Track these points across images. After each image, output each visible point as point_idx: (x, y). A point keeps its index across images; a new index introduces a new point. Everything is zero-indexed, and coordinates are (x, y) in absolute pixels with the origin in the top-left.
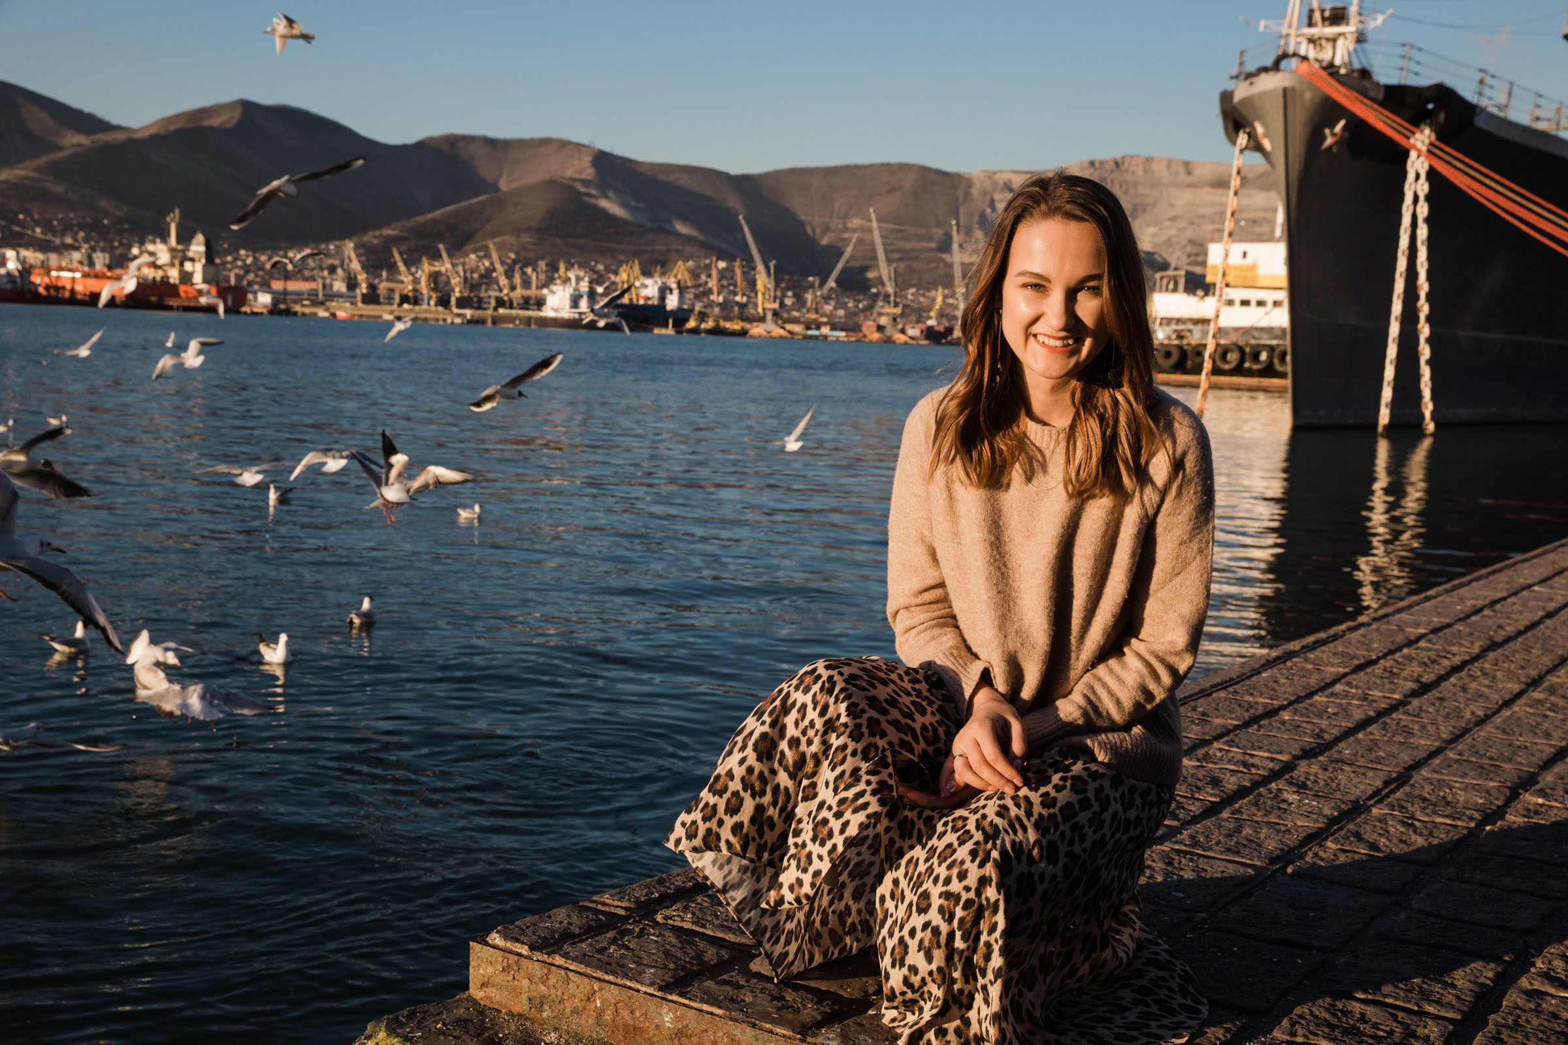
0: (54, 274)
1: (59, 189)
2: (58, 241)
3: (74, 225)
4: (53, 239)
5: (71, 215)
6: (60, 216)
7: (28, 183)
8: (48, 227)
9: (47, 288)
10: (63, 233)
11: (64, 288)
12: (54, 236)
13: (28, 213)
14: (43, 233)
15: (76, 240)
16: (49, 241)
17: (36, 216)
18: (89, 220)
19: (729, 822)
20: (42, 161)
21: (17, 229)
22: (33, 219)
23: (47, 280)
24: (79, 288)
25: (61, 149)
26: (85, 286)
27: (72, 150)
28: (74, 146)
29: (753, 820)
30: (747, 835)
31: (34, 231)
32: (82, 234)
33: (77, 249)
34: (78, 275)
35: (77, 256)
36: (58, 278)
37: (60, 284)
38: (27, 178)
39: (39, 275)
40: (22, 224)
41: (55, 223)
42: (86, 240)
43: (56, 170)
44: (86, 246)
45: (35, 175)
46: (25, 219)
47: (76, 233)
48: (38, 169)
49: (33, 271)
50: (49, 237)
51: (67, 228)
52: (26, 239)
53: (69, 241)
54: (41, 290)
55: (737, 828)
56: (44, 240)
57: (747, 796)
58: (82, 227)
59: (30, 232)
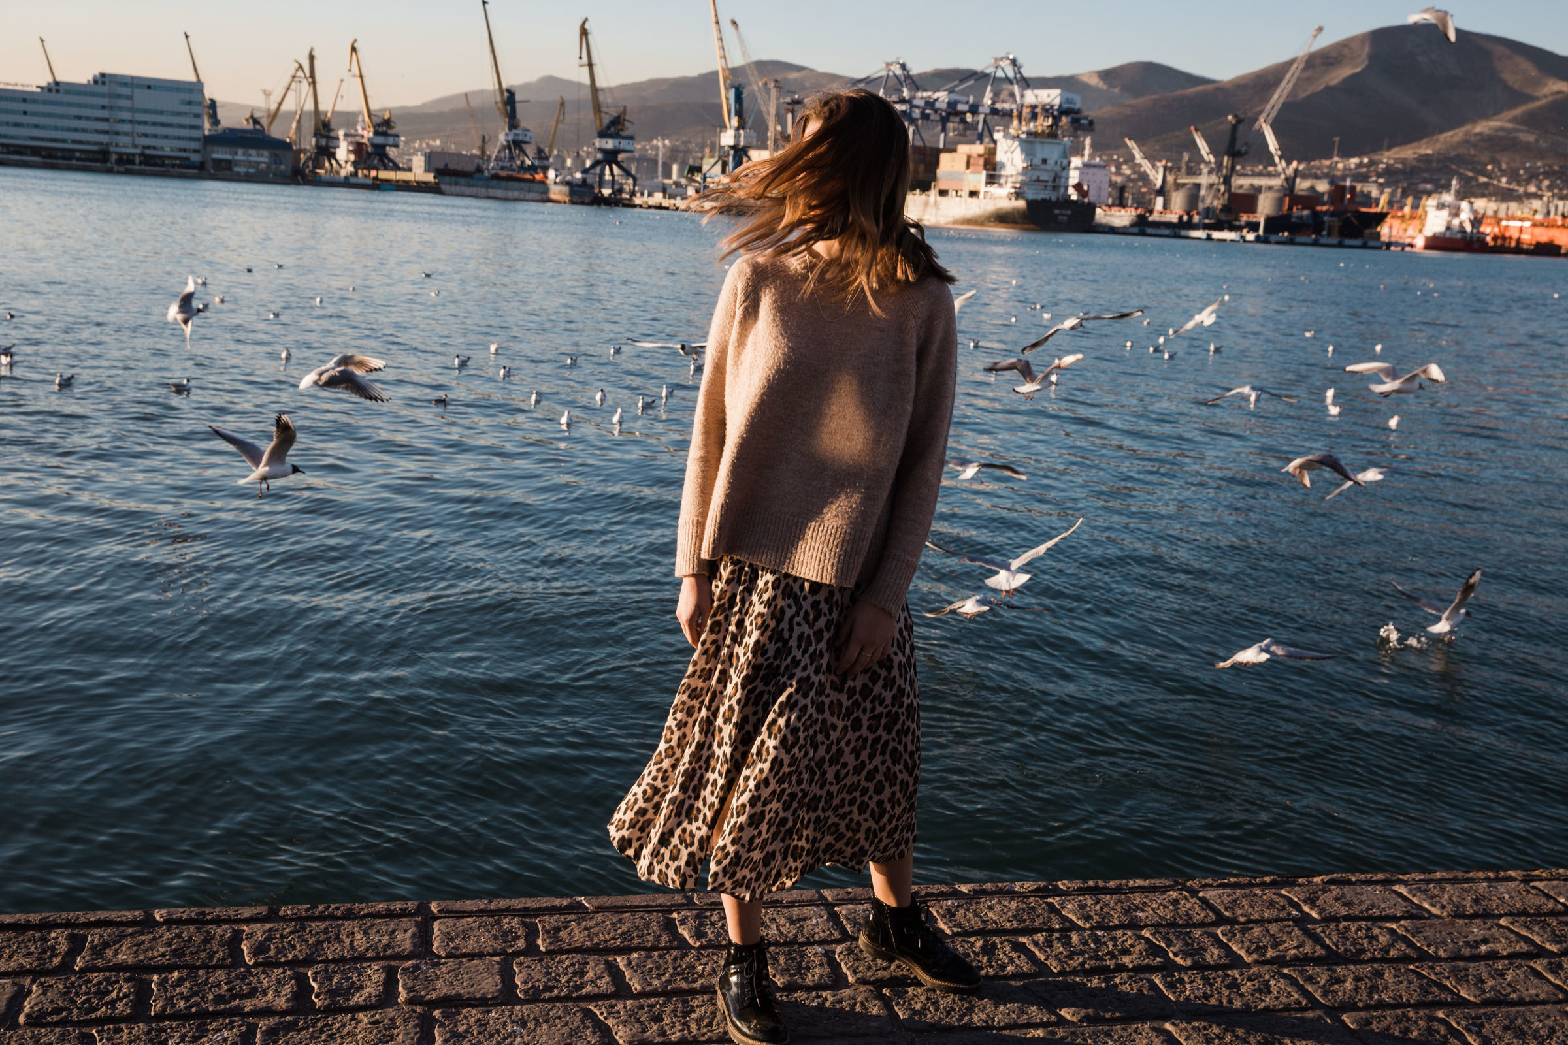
0: (1504, 223)
1: (1530, 138)
2: (1521, 190)
3: (1539, 174)
4: (1516, 188)
5: (1539, 164)
6: (1528, 165)
7: (1501, 133)
8: (1513, 176)
9: (1495, 238)
10: (1528, 182)
11: (1510, 238)
12: (1519, 184)
13: (1494, 161)
14: (1509, 182)
15: (1539, 188)
16: (1513, 190)
17: (1504, 166)
18: (1556, 168)
19: (673, 865)
20: (1518, 111)
21: (1483, 179)
22: (1501, 170)
23: (1496, 230)
24: (1526, 237)
25: (1538, 99)
26: (1532, 235)
27: (1550, 99)
28: (1552, 94)
29: (687, 864)
30: (684, 874)
31: (1499, 181)
32: (1546, 183)
33: (1540, 197)
34: (1527, 224)
35: (1536, 204)
36: (1507, 227)
37: (1507, 235)
38: (1502, 129)
39: (1489, 224)
40: (1488, 175)
41: (1522, 172)
42: (1550, 188)
43: (1531, 121)
44: (1550, 194)
45: (1510, 125)
46: (1493, 170)
47: (1541, 181)
48: (1513, 120)
49: (1484, 221)
50: (1514, 186)
51: (1533, 176)
52: (1491, 189)
53: (1532, 189)
54: (1488, 239)
55: (677, 870)
56: (1509, 189)
57: (682, 848)
58: (1547, 175)
59: (1495, 182)
